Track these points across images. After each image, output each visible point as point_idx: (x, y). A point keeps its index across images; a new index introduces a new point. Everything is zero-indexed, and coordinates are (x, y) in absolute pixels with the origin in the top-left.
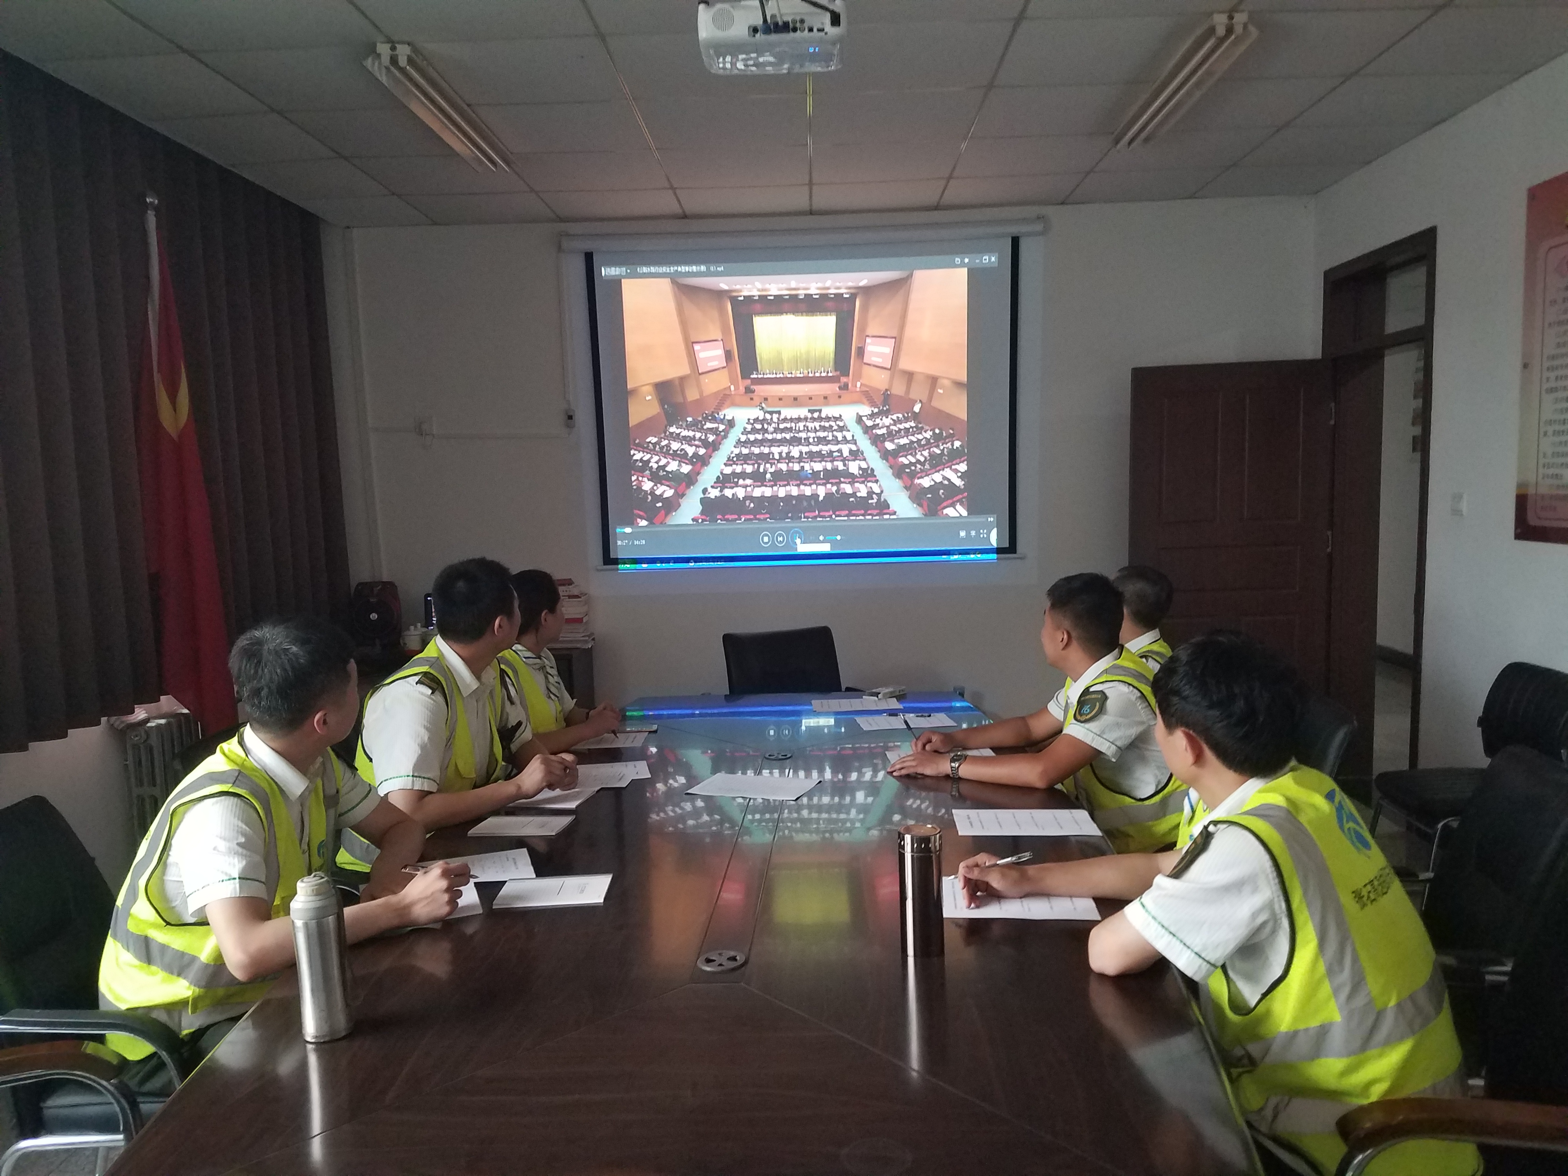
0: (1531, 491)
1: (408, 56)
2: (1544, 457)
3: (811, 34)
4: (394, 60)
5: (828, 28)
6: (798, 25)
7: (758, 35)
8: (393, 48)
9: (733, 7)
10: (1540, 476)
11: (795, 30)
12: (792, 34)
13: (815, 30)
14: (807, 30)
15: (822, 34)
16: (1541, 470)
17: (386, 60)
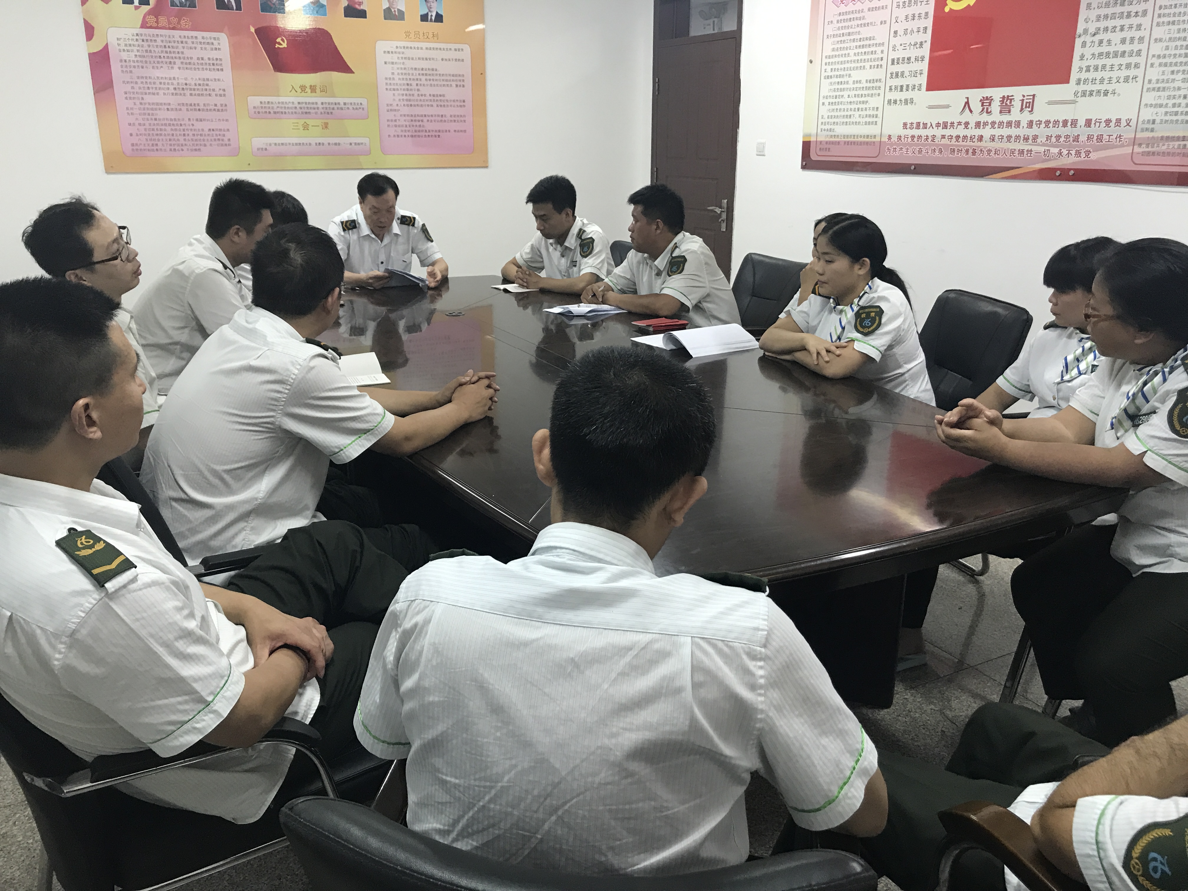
0: (813, 139)
2: (822, 118)
10: (819, 130)
16: (820, 127)
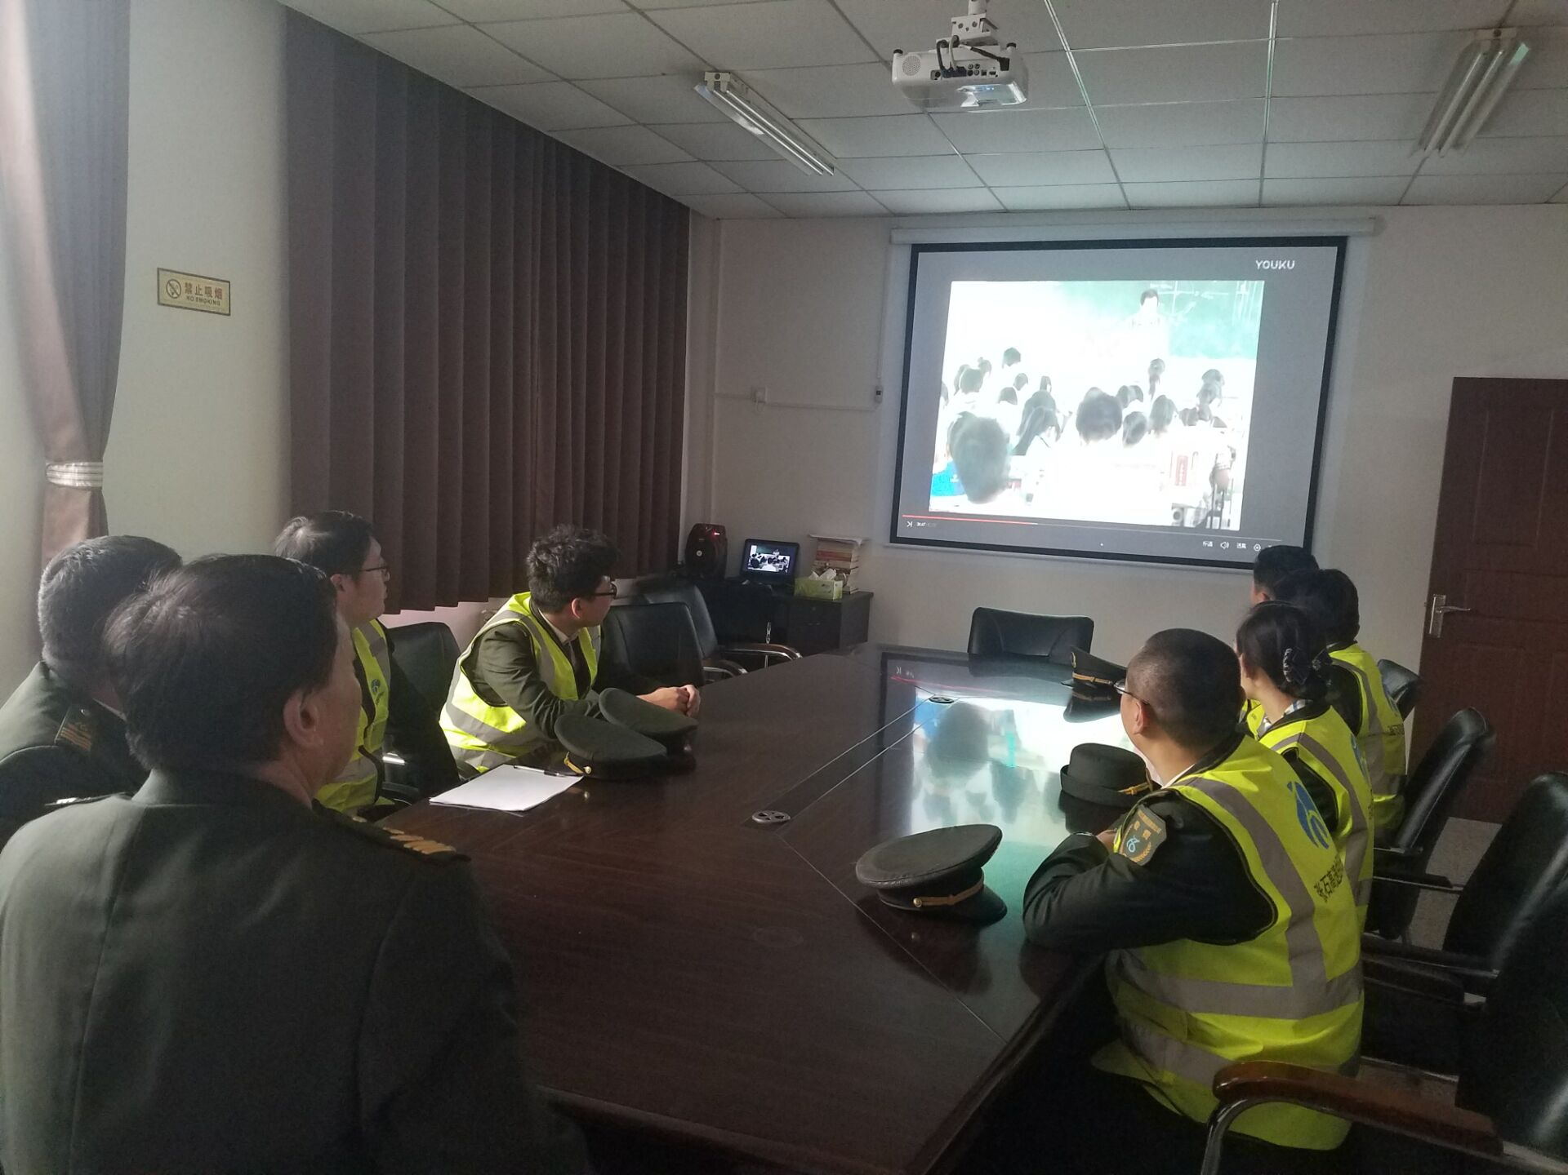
1: (729, 82)
3: (984, 77)
4: (717, 86)
5: (999, 72)
6: (974, 69)
7: (939, 79)
8: (717, 77)
9: (920, 55)
11: (970, 73)
12: (968, 77)
13: (988, 73)
14: (980, 74)
15: (994, 76)
17: (711, 84)
